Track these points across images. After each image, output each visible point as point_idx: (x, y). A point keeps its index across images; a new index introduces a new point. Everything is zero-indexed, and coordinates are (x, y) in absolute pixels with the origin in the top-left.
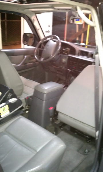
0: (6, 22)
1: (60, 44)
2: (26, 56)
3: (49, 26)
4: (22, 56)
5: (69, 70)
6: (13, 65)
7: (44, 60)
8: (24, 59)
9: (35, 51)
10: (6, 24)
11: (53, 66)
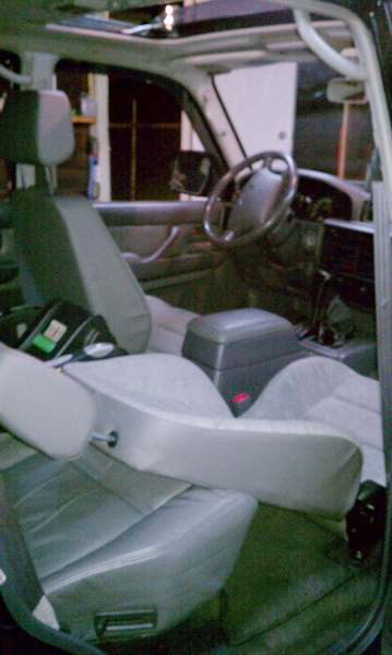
0: (134, 131)
1: (294, 181)
2: (175, 230)
3: (282, 136)
4: (161, 229)
5: (325, 273)
6: (127, 259)
7: (234, 238)
8: (170, 239)
9: (209, 208)
10: (134, 138)
11: (274, 265)
